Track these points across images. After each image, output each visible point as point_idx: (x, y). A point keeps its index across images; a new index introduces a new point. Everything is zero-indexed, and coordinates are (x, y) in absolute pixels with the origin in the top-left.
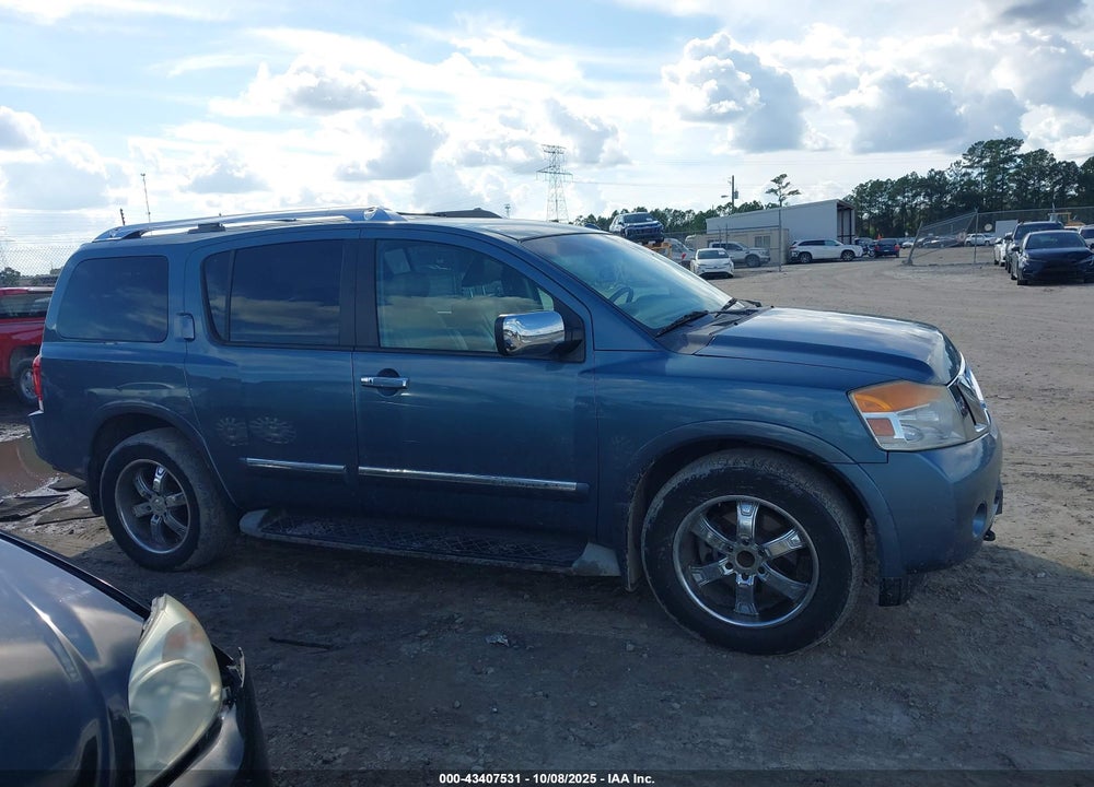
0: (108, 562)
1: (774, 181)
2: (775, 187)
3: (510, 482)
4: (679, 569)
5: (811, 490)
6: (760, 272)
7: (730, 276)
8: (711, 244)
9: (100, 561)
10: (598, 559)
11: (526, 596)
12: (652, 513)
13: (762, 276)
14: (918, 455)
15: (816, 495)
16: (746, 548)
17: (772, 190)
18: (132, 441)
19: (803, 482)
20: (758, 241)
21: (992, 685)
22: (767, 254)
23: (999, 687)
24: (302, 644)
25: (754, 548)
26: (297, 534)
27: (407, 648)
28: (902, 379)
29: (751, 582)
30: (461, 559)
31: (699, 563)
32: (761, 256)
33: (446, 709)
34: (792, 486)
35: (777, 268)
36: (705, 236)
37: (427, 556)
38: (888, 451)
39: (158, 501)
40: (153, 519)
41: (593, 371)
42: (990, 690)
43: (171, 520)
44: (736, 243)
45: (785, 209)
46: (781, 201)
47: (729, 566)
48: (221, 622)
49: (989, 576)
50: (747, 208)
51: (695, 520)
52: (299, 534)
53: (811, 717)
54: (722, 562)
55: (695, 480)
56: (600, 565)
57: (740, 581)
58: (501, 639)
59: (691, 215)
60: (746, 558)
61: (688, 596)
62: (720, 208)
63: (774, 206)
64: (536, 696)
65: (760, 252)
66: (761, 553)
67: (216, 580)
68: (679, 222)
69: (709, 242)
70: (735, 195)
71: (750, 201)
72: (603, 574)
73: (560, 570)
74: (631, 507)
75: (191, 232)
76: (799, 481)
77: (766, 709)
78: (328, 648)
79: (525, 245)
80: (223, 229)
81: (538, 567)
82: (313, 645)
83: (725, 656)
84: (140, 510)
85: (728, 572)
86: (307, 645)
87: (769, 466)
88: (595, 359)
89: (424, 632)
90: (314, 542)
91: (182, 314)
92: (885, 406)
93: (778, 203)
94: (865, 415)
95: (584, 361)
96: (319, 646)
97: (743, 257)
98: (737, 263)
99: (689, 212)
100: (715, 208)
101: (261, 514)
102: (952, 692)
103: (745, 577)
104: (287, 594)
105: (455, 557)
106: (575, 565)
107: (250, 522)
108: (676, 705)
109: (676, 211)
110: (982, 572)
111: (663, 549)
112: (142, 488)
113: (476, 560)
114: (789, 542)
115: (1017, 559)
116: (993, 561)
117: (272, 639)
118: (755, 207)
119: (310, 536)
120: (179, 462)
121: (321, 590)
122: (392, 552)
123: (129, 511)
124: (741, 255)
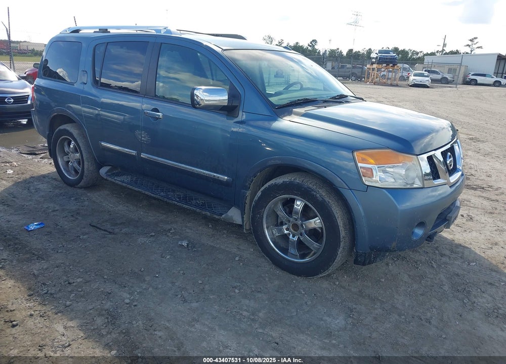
0: (55, 179)
1: (471, 40)
2: (470, 43)
3: (200, 171)
4: (265, 226)
5: (327, 199)
6: (445, 87)
7: (428, 87)
8: (424, 69)
9: (52, 178)
10: (234, 215)
11: (210, 226)
12: (256, 198)
13: (445, 89)
14: (384, 190)
15: (329, 202)
16: (296, 222)
17: (468, 45)
18: (62, 127)
19: (324, 194)
20: (450, 71)
21: (400, 315)
22: (453, 78)
23: (403, 317)
24: (100, 229)
25: (299, 222)
26: (118, 180)
27: (141, 240)
28: (388, 148)
29: (296, 239)
30: (178, 204)
31: (277, 225)
32: (449, 79)
33: (137, 270)
34: (318, 195)
35: (455, 86)
36: (422, 65)
37: (166, 200)
38: (368, 186)
39: (72, 155)
40: (70, 163)
41: (242, 122)
42: (397, 317)
43: (76, 165)
44: (437, 70)
45: (473, 55)
46: (471, 51)
47: (287, 229)
48: (78, 213)
49: (444, 259)
50: (452, 53)
51: (276, 204)
52: (119, 180)
53: (297, 311)
54: (285, 227)
55: (276, 185)
56: (234, 218)
57: (291, 237)
58: (185, 244)
59: (422, 53)
60: (295, 227)
61: (267, 240)
62: (438, 52)
63: (467, 53)
64: (179, 273)
65: (449, 77)
66: (302, 225)
67: (89, 194)
68: (415, 57)
69: (424, 68)
70: (445, 45)
71: (454, 50)
72: (234, 222)
73: (217, 217)
74: (248, 193)
75: (95, 32)
76: (322, 193)
77: (278, 302)
78: (110, 233)
79: (225, 53)
80: (109, 32)
81: (208, 214)
82: (105, 230)
83: (278, 272)
84: (65, 158)
85: (286, 232)
86: (102, 230)
87: (309, 183)
88: (242, 116)
89: (153, 234)
90: (124, 184)
91: (84, 71)
92: (372, 161)
93: (470, 52)
94: (360, 165)
95: (238, 116)
96: (107, 232)
97: (440, 78)
98: (433, 81)
99: (421, 52)
100: (436, 51)
101: (108, 168)
102: (377, 314)
103: (293, 237)
104: (111, 206)
105: (176, 202)
106: (223, 216)
107: (103, 171)
108: (237, 291)
109: (414, 51)
110: (442, 256)
111: (258, 216)
112: (66, 149)
113: (184, 206)
114: (316, 223)
115: (466, 253)
116: (452, 251)
117: (90, 224)
118: (457, 52)
119: (123, 182)
120: (78, 139)
121: (127, 207)
122: (152, 195)
123: (62, 158)
124: (439, 77)
